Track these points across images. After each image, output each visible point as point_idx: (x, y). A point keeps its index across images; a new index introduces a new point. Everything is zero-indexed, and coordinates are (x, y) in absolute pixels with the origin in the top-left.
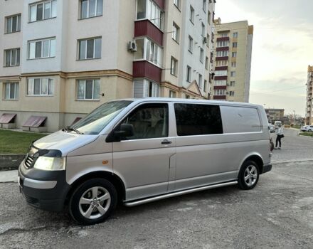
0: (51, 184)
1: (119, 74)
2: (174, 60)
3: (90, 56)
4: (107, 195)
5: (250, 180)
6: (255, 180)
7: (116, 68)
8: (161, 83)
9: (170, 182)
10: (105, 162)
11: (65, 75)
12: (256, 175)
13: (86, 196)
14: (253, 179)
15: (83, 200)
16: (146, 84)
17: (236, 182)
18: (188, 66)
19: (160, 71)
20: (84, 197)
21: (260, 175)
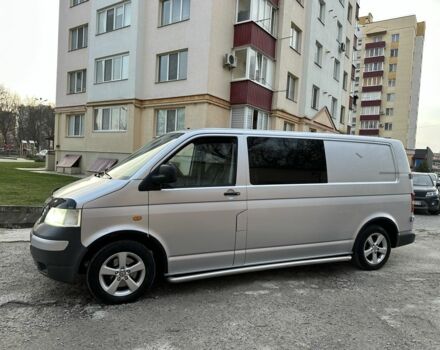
0: (62, 245)
1: (209, 99)
2: (292, 78)
3: (173, 77)
4: (140, 265)
5: (375, 256)
6: (383, 257)
7: (206, 92)
8: (271, 112)
9: (237, 252)
10: (137, 219)
11: (140, 104)
12: (385, 248)
13: (110, 264)
14: (379, 255)
15: (105, 269)
16: (248, 113)
17: (350, 258)
18: (314, 86)
19: (270, 95)
20: (108, 265)
21: (392, 250)
